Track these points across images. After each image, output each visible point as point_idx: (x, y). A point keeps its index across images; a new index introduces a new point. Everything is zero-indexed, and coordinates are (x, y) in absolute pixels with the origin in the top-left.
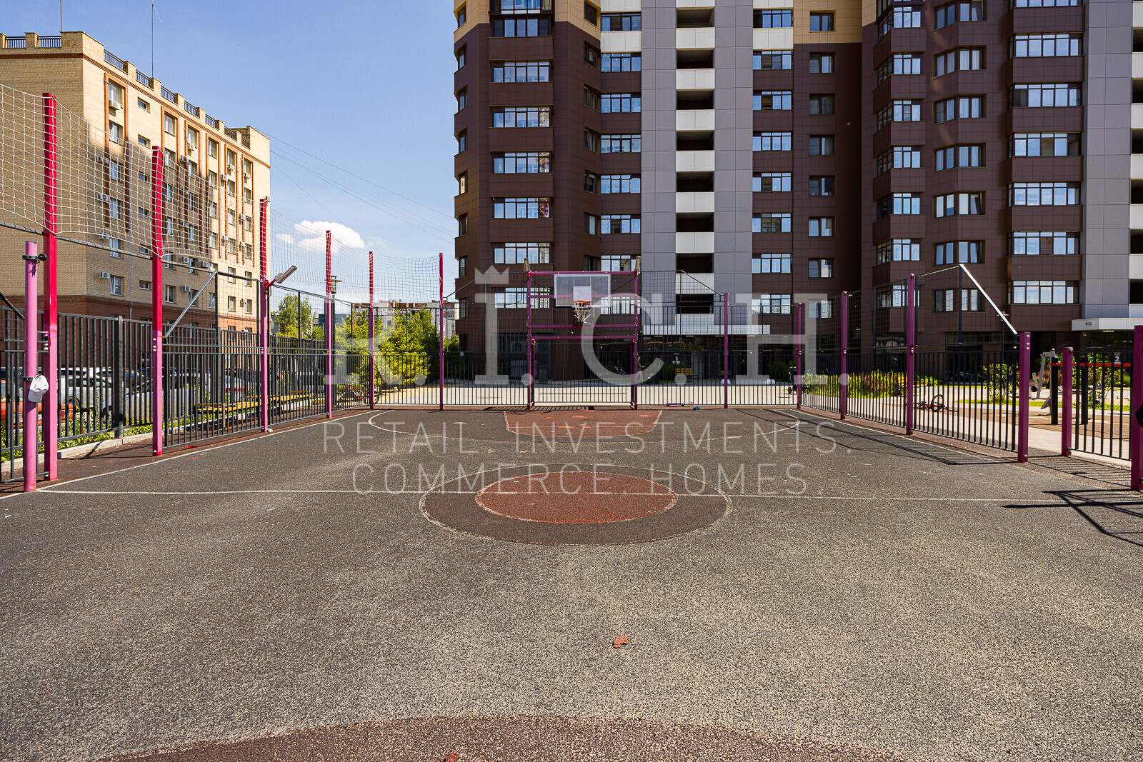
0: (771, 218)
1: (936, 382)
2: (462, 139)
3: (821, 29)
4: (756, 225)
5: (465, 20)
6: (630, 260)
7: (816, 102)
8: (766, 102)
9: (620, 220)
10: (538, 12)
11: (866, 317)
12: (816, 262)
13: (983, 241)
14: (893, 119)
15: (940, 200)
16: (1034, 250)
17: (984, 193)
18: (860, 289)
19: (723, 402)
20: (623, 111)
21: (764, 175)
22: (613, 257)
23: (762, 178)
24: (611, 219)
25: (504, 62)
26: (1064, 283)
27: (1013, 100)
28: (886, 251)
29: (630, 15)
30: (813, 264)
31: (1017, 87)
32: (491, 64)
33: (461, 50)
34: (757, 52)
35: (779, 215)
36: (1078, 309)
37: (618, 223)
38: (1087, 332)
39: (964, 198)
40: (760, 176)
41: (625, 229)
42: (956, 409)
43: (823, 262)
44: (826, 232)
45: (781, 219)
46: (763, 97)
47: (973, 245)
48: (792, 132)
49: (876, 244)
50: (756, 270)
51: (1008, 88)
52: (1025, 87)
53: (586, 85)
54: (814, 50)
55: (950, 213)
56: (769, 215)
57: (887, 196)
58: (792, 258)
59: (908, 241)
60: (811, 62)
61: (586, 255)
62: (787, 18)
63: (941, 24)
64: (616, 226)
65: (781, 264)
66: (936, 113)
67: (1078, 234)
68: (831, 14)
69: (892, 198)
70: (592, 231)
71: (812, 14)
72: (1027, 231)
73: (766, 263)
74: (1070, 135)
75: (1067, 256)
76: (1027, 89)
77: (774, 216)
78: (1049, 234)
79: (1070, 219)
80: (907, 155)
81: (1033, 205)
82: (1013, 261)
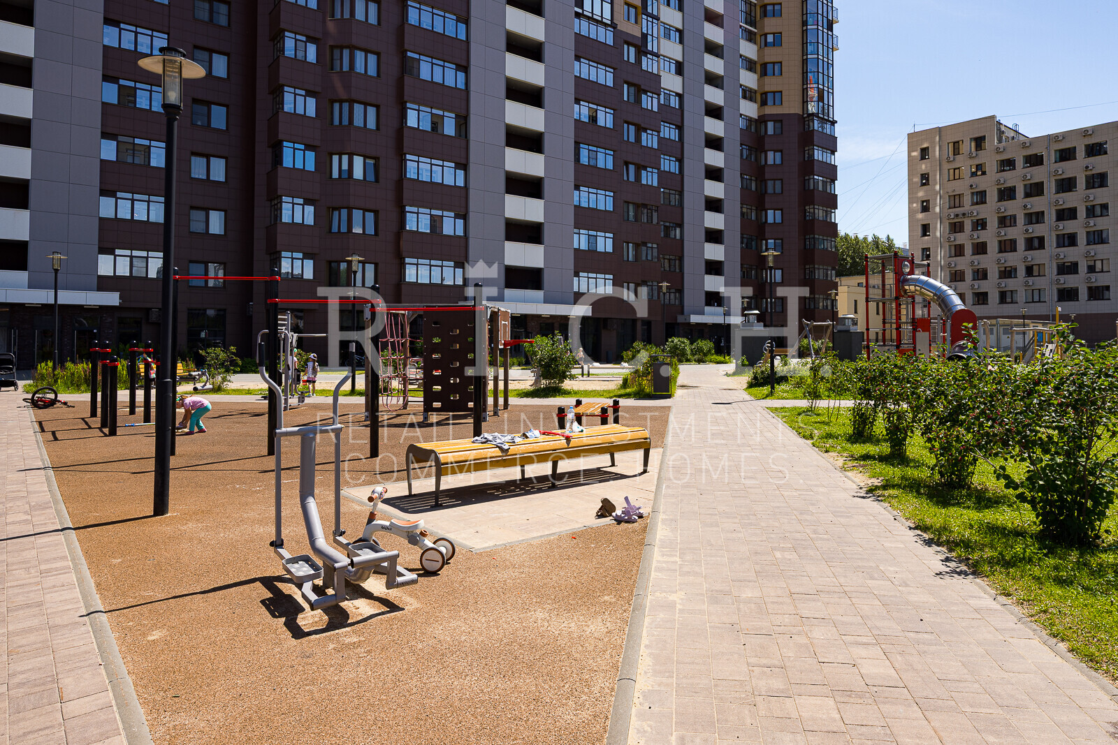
0: (134, 144)
4: (108, 150)
11: (258, 288)
13: (379, 211)
14: (284, 54)
15: (335, 158)
16: (425, 227)
17: (379, 159)
18: (253, 252)
21: (122, 82)
23: (120, 87)
26: (452, 264)
27: (407, 68)
28: (275, 208)
31: (409, 54)
35: (146, 142)
36: (462, 291)
39: (358, 162)
40: (118, 83)
43: (213, 213)
44: (216, 176)
45: (148, 147)
47: (368, 214)
48: (168, 34)
49: (270, 199)
50: (106, 212)
51: (402, 54)
52: (416, 56)
55: (345, 176)
56: (130, 140)
57: (276, 143)
58: (166, 202)
65: (146, 209)
66: (332, 60)
67: (464, 215)
69: (282, 146)
72: (418, 206)
73: (124, 205)
74: (457, 117)
75: (455, 237)
76: (419, 60)
77: (137, 141)
78: (439, 213)
79: (458, 200)
80: (300, 100)
81: (424, 180)
82: (404, 235)
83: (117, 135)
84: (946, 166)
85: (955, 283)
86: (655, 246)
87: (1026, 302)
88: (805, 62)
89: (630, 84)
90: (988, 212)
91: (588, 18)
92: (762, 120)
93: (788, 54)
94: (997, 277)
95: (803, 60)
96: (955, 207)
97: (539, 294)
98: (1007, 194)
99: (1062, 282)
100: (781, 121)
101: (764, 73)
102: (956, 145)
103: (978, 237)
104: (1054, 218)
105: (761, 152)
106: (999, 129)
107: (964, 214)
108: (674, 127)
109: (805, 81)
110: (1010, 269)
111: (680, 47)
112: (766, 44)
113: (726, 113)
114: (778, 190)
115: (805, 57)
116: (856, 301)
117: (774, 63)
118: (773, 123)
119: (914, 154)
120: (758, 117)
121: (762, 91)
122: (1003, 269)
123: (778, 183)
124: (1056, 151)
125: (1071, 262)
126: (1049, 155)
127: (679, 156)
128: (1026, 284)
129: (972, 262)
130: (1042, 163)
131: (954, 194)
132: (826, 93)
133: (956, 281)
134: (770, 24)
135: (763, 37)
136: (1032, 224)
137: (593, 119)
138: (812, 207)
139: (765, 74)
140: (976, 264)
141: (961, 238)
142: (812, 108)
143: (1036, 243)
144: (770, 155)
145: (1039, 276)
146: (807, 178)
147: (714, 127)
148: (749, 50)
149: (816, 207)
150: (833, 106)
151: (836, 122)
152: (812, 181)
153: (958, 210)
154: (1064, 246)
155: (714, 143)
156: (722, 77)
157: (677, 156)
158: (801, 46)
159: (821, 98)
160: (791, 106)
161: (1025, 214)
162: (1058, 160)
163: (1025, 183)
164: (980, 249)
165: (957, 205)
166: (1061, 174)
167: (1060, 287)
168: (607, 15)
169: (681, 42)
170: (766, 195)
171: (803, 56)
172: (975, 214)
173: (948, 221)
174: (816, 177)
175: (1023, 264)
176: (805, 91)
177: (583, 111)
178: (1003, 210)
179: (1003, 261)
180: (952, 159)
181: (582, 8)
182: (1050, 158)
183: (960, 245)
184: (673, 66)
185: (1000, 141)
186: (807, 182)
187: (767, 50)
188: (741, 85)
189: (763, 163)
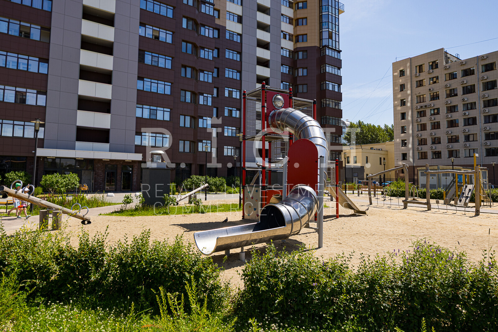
16: (10, 99)
26: (33, 124)
72: (5, 85)
74: (42, 28)
75: (37, 106)
78: (23, 90)
79: (39, 82)
81: (11, 67)
84: (415, 80)
85: (421, 146)
87: (466, 157)
88: (321, 17)
89: (188, 19)
90: (441, 104)
92: (296, 51)
93: (311, 12)
94: (447, 142)
95: (320, 16)
96: (420, 102)
97: (107, 145)
98: (452, 93)
99: (489, 144)
100: (306, 51)
101: (297, 24)
102: (421, 67)
103: (435, 119)
104: (482, 105)
105: (295, 69)
106: (446, 56)
107: (426, 106)
108: (236, 53)
109: (321, 28)
110: (455, 137)
111: (241, 7)
112: (298, 8)
113: (271, 46)
114: (305, 91)
115: (321, 14)
116: (367, 157)
117: (303, 19)
118: (302, 52)
119: (396, 74)
120: (294, 49)
121: (296, 35)
122: (450, 137)
123: (305, 86)
124: (482, 66)
125: (494, 132)
126: (478, 68)
127: (239, 70)
128: (465, 146)
129: (431, 134)
130: (473, 74)
131: (420, 95)
132: (334, 34)
133: (422, 145)
135: (297, 5)
136: (468, 110)
138: (325, 99)
140: (434, 134)
141: (424, 120)
142: (325, 43)
143: (471, 121)
144: (300, 71)
145: (473, 141)
146: (322, 83)
147: (263, 54)
148: (289, 12)
149: (327, 99)
150: (339, 42)
151: (341, 51)
152: (324, 84)
153: (422, 104)
154: (489, 123)
155: (263, 63)
156: (269, 26)
157: (238, 69)
158: (319, 8)
159: (331, 37)
160: (312, 42)
161: (464, 104)
162: (484, 71)
163: (463, 86)
164: (436, 126)
165: (422, 101)
166: (486, 79)
167: (487, 147)
169: (242, 5)
170: (298, 94)
171: (320, 13)
172: (432, 106)
173: (416, 111)
174: (327, 82)
175: (463, 134)
176: (321, 33)
177: (147, 31)
178: (449, 103)
179: (450, 133)
180: (418, 75)
182: (478, 69)
183: (424, 124)
184: (236, 18)
185: (447, 62)
186: (322, 85)
187: (298, 11)
188: (282, 31)
189: (296, 75)
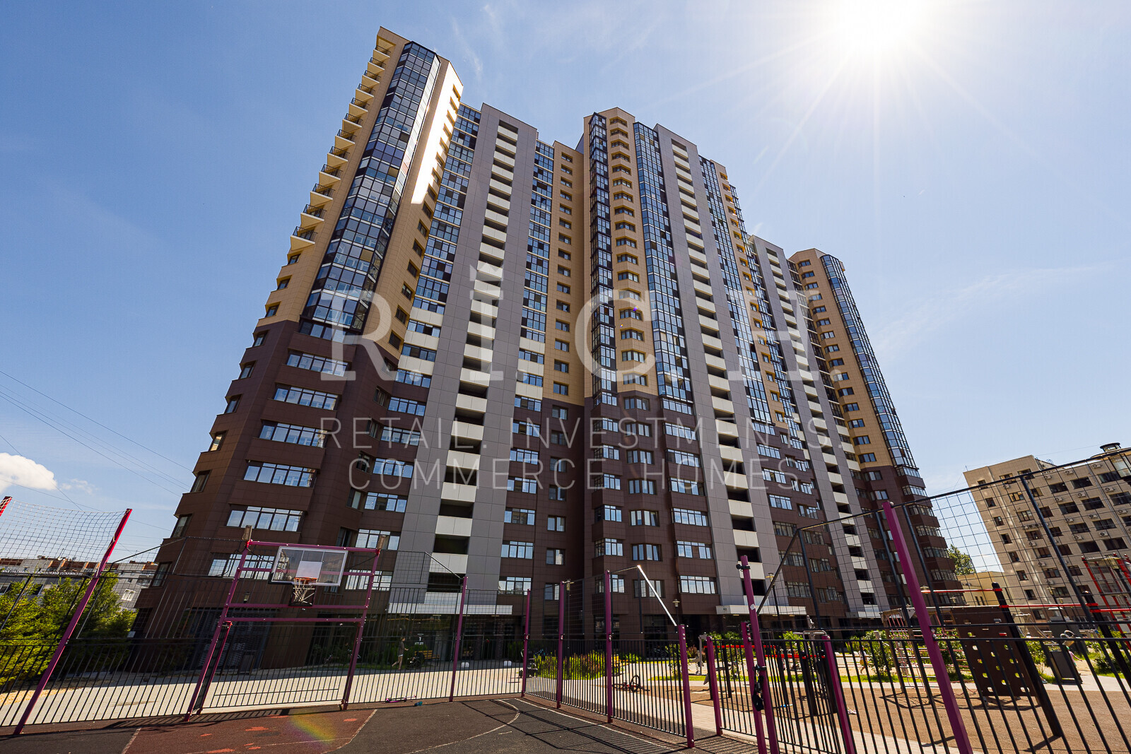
0: (520, 512)
1: (637, 659)
2: (233, 403)
3: (560, 393)
4: (508, 517)
5: (274, 314)
6: (389, 536)
7: (556, 436)
8: (521, 429)
9: (387, 499)
10: (349, 327)
11: (587, 601)
12: (552, 552)
13: (661, 545)
14: (603, 457)
15: (633, 513)
17: (658, 512)
18: (583, 577)
19: (448, 695)
20: (408, 412)
21: (516, 479)
22: (372, 532)
23: (515, 481)
24: (377, 497)
25: (303, 353)
27: (669, 459)
28: (601, 546)
29: (428, 350)
30: (550, 553)
31: (669, 451)
32: (289, 351)
33: (260, 333)
34: (517, 396)
35: (526, 511)
36: (717, 598)
37: (385, 501)
38: (726, 615)
39: (647, 514)
40: (514, 479)
41: (390, 506)
42: (649, 689)
43: (558, 551)
44: (560, 528)
45: (527, 514)
46: (520, 425)
47: (655, 547)
48: (539, 452)
49: (594, 541)
50: (504, 554)
51: (665, 451)
52: (673, 451)
53: (378, 387)
54: (555, 404)
55: (640, 523)
56: (518, 510)
57: (601, 506)
58: (534, 546)
59: (615, 541)
60: (553, 410)
61: (341, 528)
62: (539, 381)
63: (627, 407)
64: (381, 504)
65: (524, 551)
66: (628, 457)
67: (710, 545)
68: (567, 386)
69: (604, 508)
70: (355, 505)
71: (555, 383)
73: (513, 549)
74: (699, 483)
75: (707, 560)
76: (674, 453)
77: (522, 511)
78: (696, 544)
79: (705, 535)
80: (612, 480)
81: (685, 523)
82: (679, 561)
83: (512, 508)
84: (1005, 492)
85: (1051, 579)
86: (827, 560)
89: (788, 457)
91: (758, 422)
92: (865, 472)
93: (871, 429)
95: (883, 433)
96: (1025, 521)
100: (879, 471)
103: (1057, 542)
104: (1123, 523)
105: (870, 492)
106: (1039, 464)
107: (1036, 525)
109: (888, 445)
112: (853, 426)
113: (840, 469)
115: (883, 431)
116: (977, 597)
117: (862, 437)
118: (873, 472)
119: (974, 485)
120: (861, 470)
121: (859, 454)
124: (1098, 475)
126: (1094, 478)
130: (1090, 484)
131: (1021, 511)
132: (905, 452)
133: (1051, 577)
134: (853, 415)
135: (850, 422)
136: (1103, 529)
137: (773, 478)
138: (922, 527)
139: (858, 444)
141: (1042, 543)
142: (899, 461)
143: (1116, 544)
144: (878, 493)
146: (911, 507)
147: (836, 478)
148: (843, 431)
149: (925, 527)
150: (913, 459)
151: (918, 469)
153: (1029, 523)
155: (838, 488)
156: (832, 448)
158: (879, 425)
159: (903, 455)
160: (883, 461)
161: (1095, 522)
162: (1104, 481)
163: (1083, 499)
164: (1064, 550)
165: (1026, 519)
166: (1112, 491)
168: (768, 419)
172: (1046, 525)
173: (1024, 531)
174: (917, 506)
176: (890, 452)
177: (766, 475)
180: (1008, 487)
181: (754, 417)
182: (1096, 480)
183: (1043, 548)
186: (911, 510)
187: (855, 430)
188: (844, 452)
189: (874, 499)
